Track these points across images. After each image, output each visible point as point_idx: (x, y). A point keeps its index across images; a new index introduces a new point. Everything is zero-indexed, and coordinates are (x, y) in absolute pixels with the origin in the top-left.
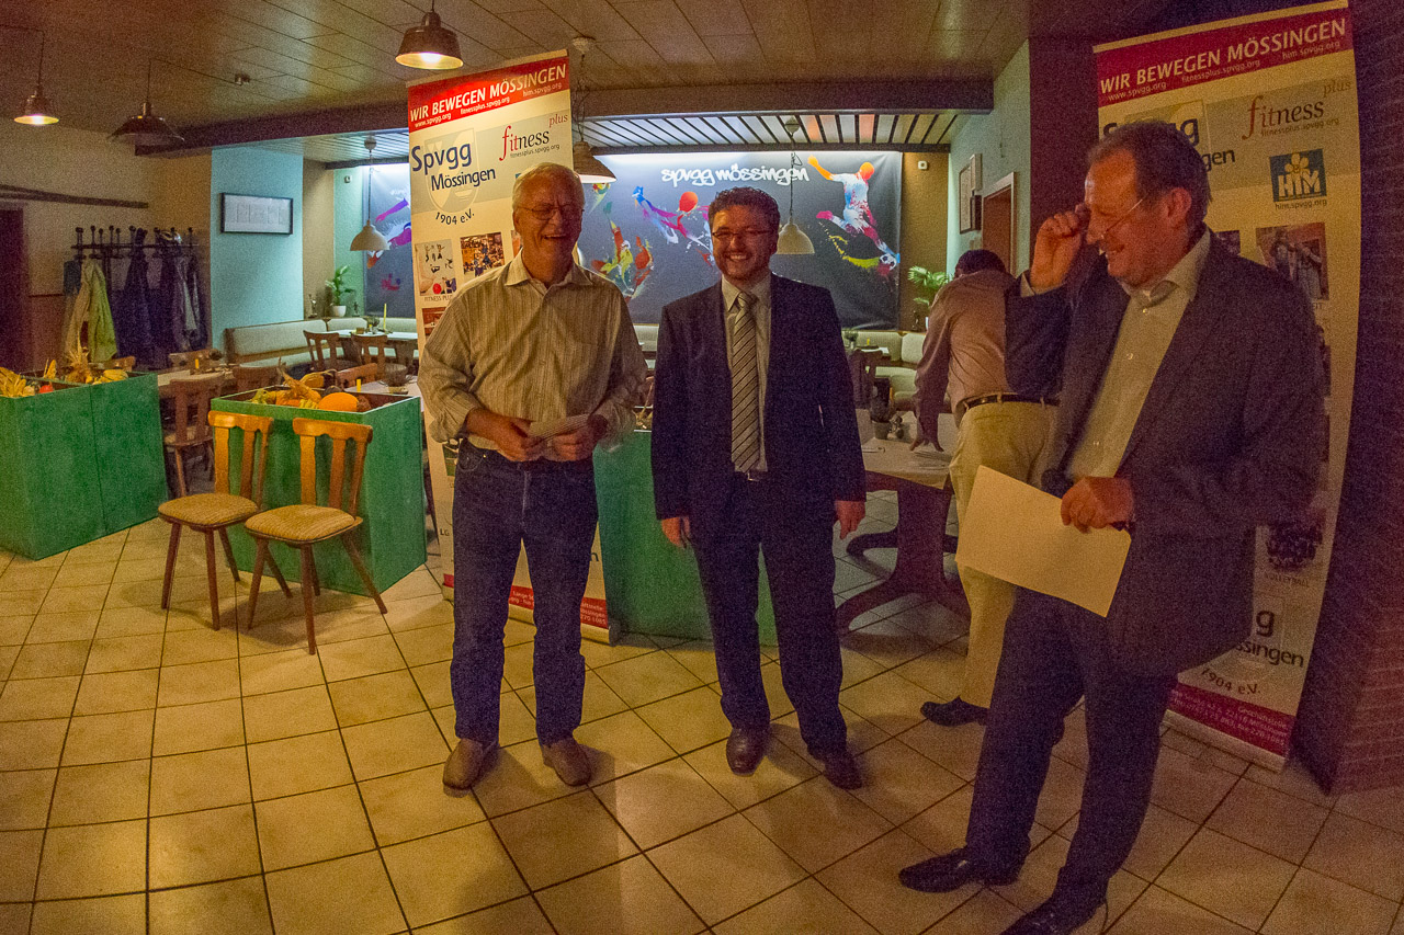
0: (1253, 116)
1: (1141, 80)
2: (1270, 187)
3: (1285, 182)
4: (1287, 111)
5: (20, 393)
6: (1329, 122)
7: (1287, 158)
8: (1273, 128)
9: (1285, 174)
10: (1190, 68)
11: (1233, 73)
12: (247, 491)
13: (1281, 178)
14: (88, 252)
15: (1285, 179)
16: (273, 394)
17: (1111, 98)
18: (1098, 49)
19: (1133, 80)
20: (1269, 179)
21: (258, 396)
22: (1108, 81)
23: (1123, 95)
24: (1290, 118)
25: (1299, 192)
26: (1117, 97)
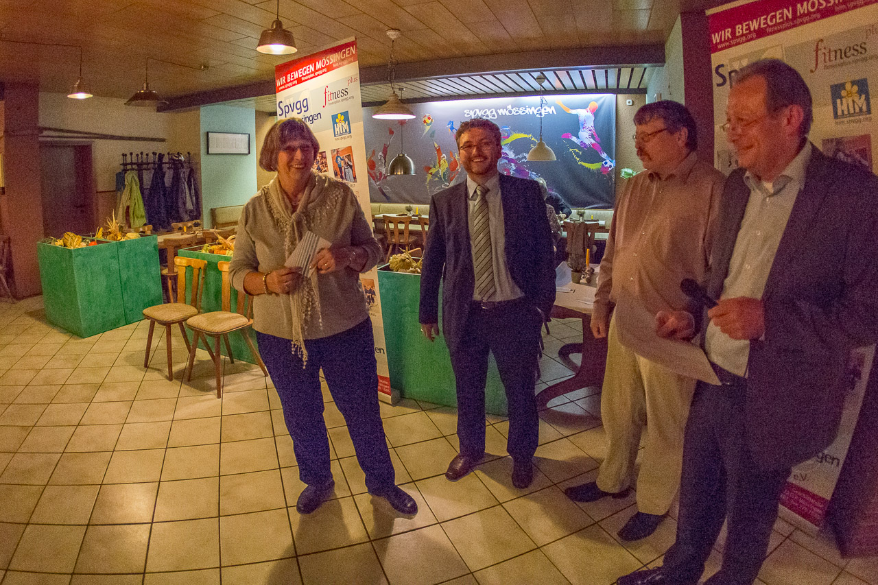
0: (817, 55)
1: (739, 32)
2: (831, 107)
3: (842, 104)
4: (840, 50)
5: (77, 246)
6: (872, 57)
7: (842, 86)
8: (831, 63)
9: (841, 98)
10: (771, 21)
11: (802, 23)
12: (194, 303)
13: (839, 101)
14: (129, 167)
15: (841, 100)
16: (214, 247)
17: (719, 47)
18: (709, 12)
19: (733, 33)
20: (830, 102)
21: (205, 248)
22: (717, 34)
23: (727, 44)
24: (843, 55)
25: (852, 111)
26: (723, 45)
